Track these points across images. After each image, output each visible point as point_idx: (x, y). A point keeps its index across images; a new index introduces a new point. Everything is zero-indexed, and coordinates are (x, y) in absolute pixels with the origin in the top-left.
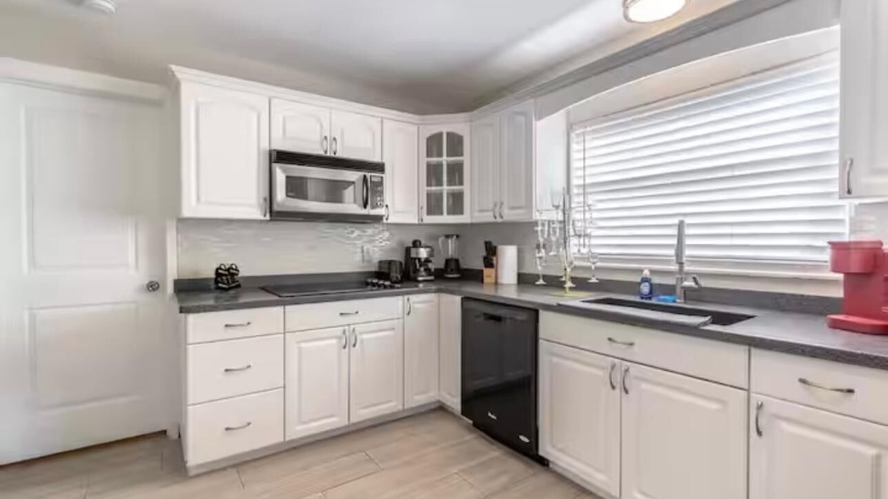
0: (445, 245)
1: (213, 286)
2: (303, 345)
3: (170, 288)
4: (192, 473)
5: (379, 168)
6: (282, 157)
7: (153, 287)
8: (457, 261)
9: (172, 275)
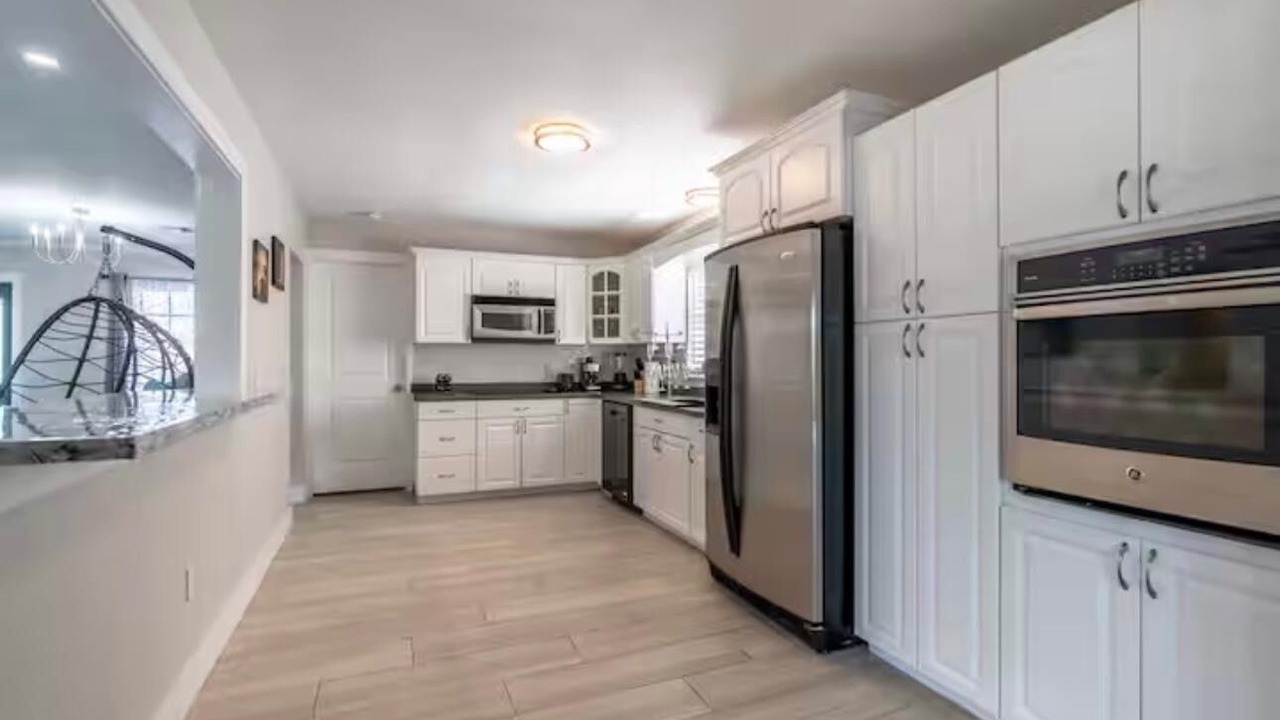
0: (616, 362)
1: (434, 388)
2: (490, 428)
3: (409, 388)
4: (421, 501)
5: (551, 303)
6: (479, 300)
7: (398, 388)
8: (624, 375)
9: (409, 380)
